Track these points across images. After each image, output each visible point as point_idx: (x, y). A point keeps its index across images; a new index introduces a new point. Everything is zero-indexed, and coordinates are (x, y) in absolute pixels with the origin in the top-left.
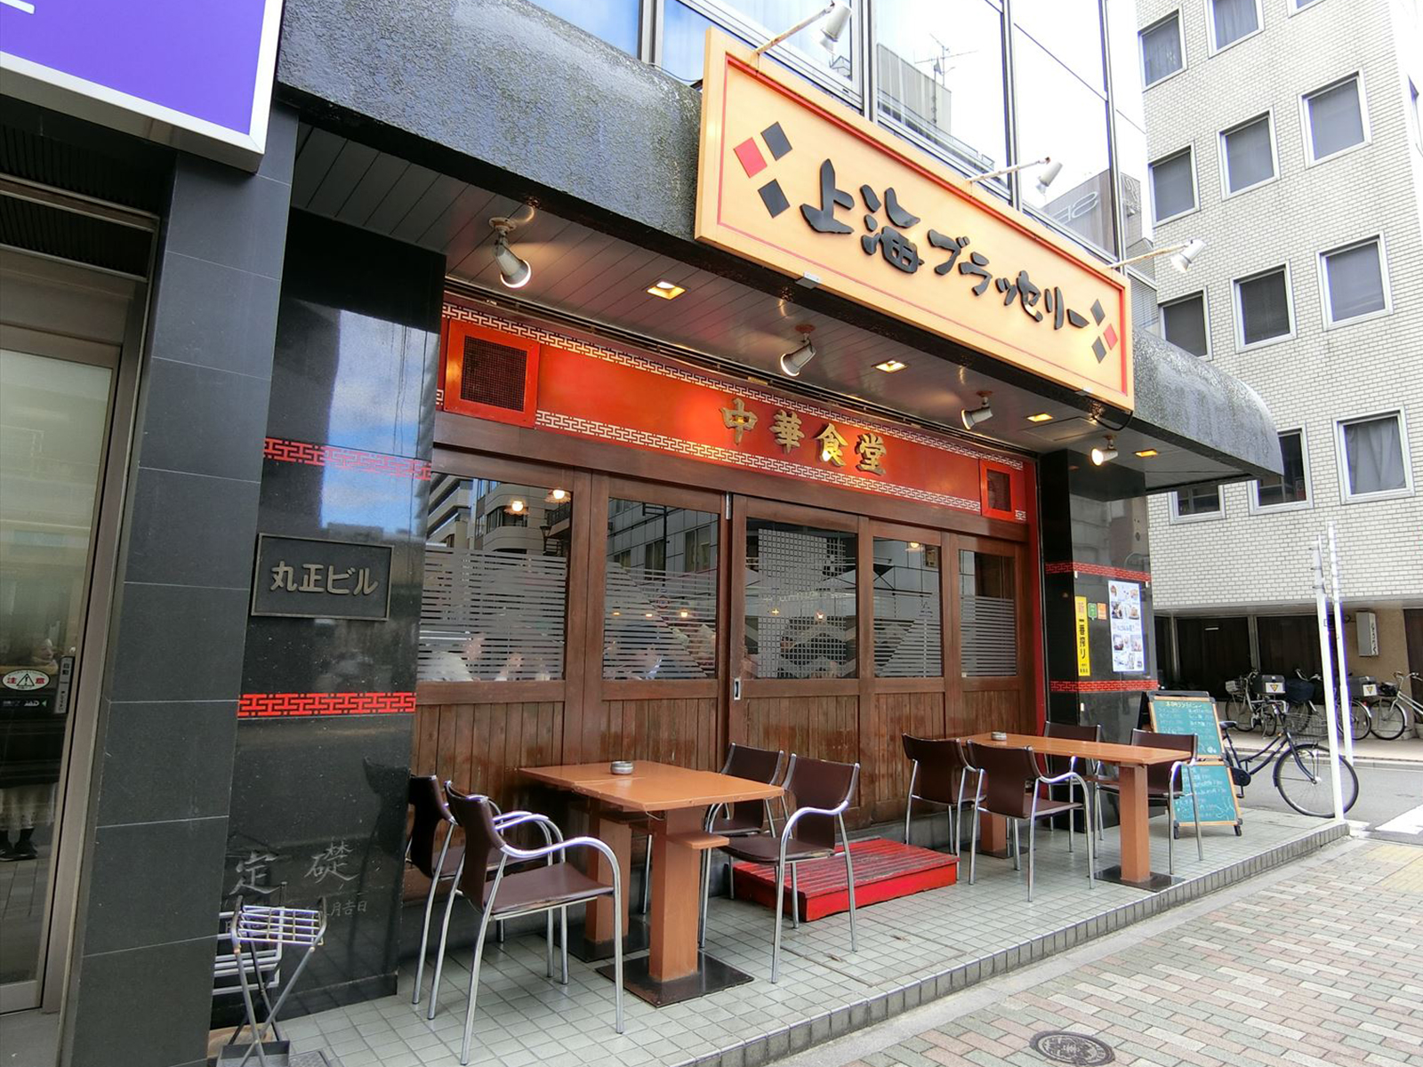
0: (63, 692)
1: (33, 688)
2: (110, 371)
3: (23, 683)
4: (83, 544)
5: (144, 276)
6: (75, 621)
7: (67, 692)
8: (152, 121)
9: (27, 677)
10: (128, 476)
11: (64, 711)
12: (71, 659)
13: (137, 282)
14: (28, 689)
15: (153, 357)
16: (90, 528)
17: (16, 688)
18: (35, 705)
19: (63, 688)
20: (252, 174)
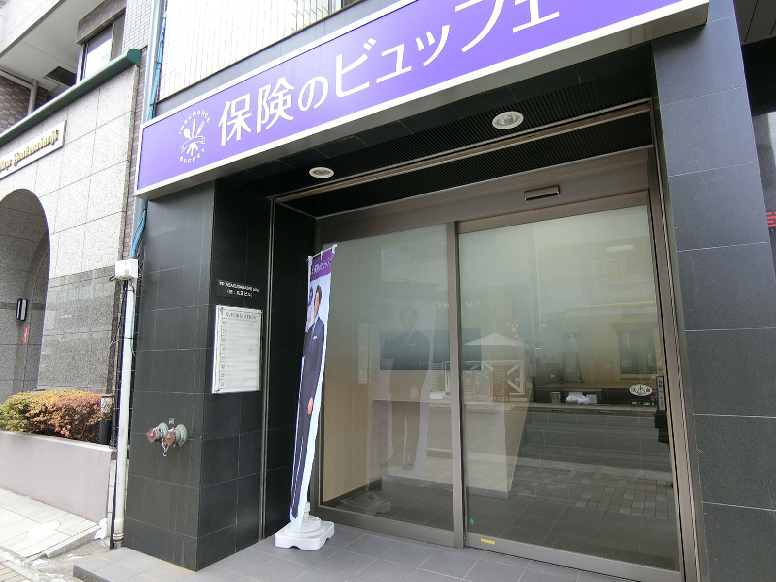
0: (662, 398)
1: (645, 395)
2: (646, 205)
3: (639, 392)
4: (655, 310)
5: (652, 144)
6: (659, 350)
7: (664, 397)
8: (631, 30)
9: (641, 388)
10: (671, 262)
11: (665, 409)
12: (662, 378)
13: (649, 149)
14: (643, 395)
15: (669, 177)
16: (656, 302)
17: (637, 394)
18: (648, 404)
19: (661, 395)
20: (704, 25)
